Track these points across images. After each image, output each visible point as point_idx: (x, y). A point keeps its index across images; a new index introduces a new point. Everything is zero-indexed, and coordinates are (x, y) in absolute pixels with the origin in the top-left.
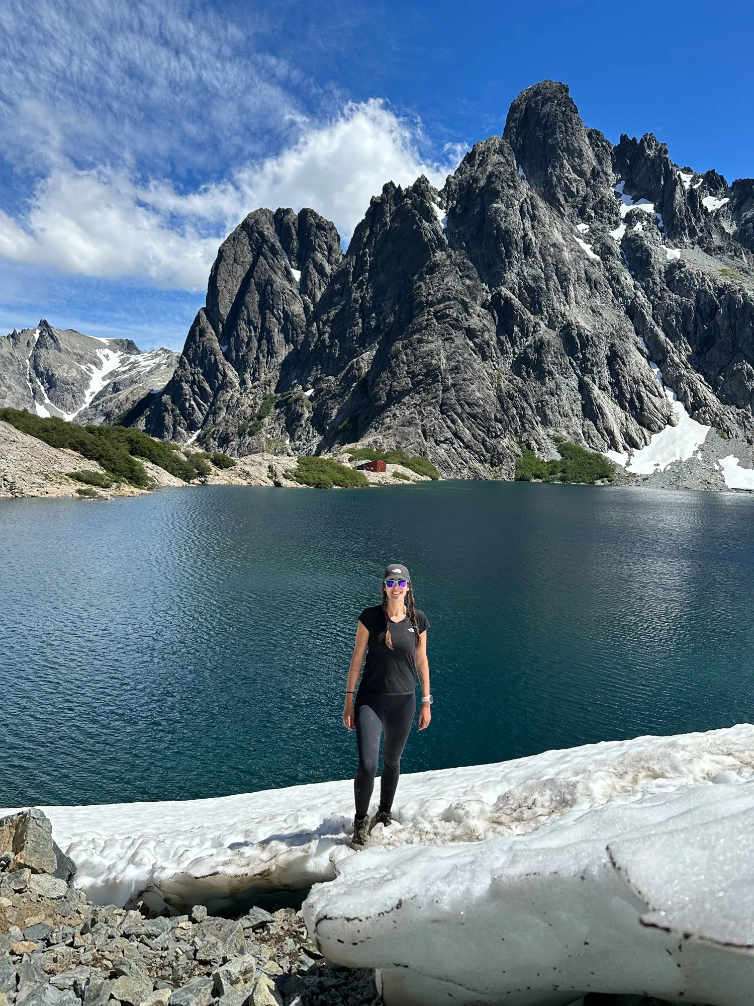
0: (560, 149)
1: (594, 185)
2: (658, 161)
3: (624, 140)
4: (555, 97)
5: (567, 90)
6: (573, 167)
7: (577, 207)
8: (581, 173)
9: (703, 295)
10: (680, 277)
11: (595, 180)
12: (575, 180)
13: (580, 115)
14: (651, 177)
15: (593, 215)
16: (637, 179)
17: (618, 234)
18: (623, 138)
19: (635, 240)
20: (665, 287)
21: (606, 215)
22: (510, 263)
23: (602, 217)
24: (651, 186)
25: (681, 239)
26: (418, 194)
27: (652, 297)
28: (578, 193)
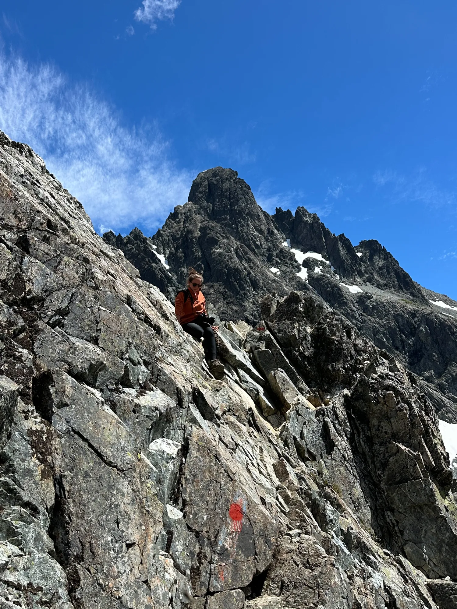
0: (244, 213)
1: (271, 241)
2: (316, 225)
3: (280, 211)
4: (231, 178)
5: (237, 174)
6: (255, 227)
7: (265, 256)
8: (261, 232)
9: (400, 318)
10: (373, 306)
11: (271, 237)
12: (258, 237)
13: (252, 191)
14: (313, 236)
15: (279, 261)
16: (300, 237)
17: (303, 274)
18: (278, 210)
19: (322, 279)
20: (363, 314)
21: (289, 262)
22: (245, 294)
23: (287, 263)
24: (314, 242)
25: (355, 279)
26: (141, 242)
27: (354, 321)
28: (261, 244)
